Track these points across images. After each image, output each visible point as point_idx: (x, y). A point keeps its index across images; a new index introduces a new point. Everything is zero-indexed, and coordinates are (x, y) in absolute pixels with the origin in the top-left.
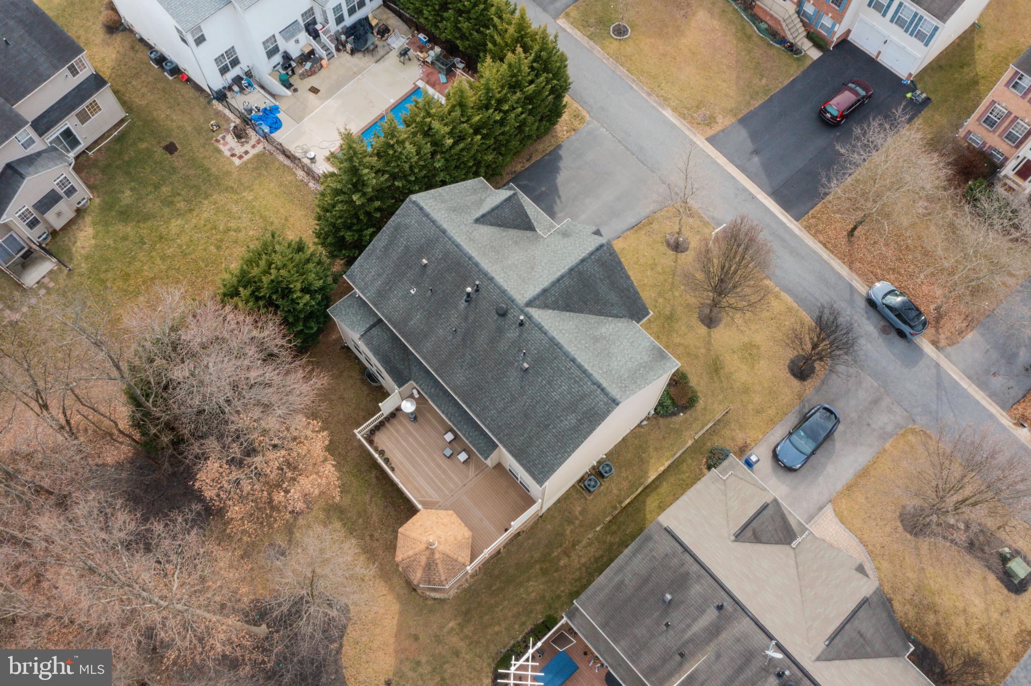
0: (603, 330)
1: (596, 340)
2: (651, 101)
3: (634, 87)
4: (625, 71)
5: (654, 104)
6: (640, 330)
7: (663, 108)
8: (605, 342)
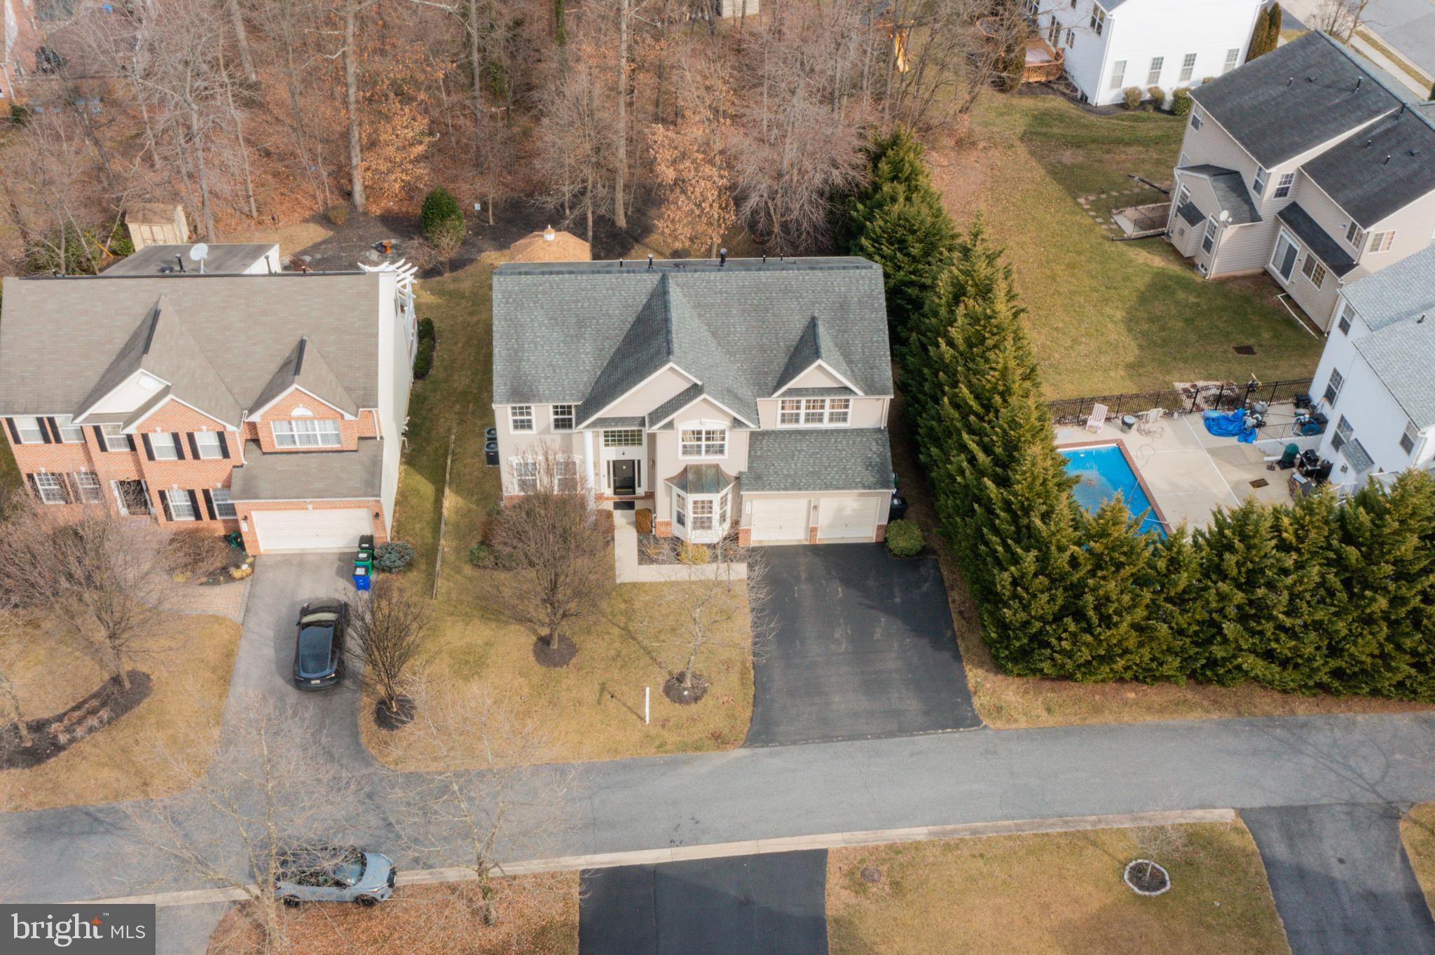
0: (589, 347)
1: (581, 324)
2: (960, 826)
3: (1006, 823)
4: (1049, 831)
5: (949, 827)
6: (564, 399)
7: (930, 833)
8: (572, 332)
